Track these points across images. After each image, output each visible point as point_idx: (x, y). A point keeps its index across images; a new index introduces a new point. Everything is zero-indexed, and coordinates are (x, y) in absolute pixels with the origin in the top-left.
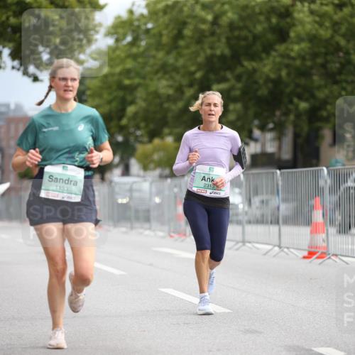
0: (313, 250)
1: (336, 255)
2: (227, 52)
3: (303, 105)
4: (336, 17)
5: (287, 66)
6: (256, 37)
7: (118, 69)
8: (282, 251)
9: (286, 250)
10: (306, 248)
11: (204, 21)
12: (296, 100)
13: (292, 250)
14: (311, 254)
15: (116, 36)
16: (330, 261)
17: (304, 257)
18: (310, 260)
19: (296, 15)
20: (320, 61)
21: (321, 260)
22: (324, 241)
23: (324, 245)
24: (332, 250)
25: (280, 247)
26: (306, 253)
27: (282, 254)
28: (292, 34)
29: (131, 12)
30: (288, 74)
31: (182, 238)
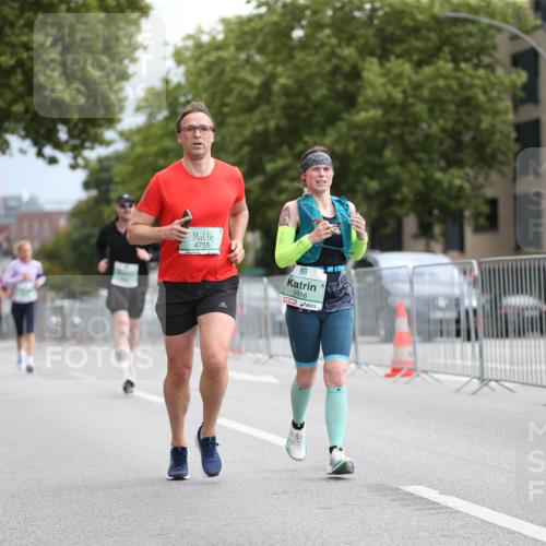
0: (397, 366)
1: (426, 372)
2: (284, 123)
3: (374, 185)
4: (415, 78)
5: (355, 138)
6: (317, 106)
7: (154, 149)
8: (360, 368)
9: (364, 367)
10: (388, 363)
11: (250, 85)
12: (365, 179)
13: (372, 367)
14: (395, 371)
15: (149, 110)
16: (418, 379)
17: (388, 376)
18: (393, 379)
19: (365, 74)
20: (395, 132)
21: (407, 379)
22: (410, 354)
23: (411, 359)
24: (420, 366)
25: (357, 363)
26: (389, 371)
27: (359, 371)
28: (361, 99)
29: (167, 81)
30: (357, 149)
31: (237, 355)
